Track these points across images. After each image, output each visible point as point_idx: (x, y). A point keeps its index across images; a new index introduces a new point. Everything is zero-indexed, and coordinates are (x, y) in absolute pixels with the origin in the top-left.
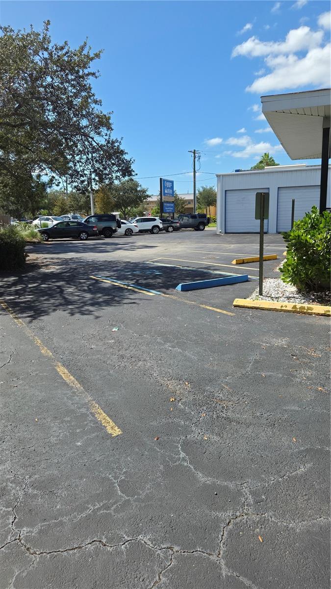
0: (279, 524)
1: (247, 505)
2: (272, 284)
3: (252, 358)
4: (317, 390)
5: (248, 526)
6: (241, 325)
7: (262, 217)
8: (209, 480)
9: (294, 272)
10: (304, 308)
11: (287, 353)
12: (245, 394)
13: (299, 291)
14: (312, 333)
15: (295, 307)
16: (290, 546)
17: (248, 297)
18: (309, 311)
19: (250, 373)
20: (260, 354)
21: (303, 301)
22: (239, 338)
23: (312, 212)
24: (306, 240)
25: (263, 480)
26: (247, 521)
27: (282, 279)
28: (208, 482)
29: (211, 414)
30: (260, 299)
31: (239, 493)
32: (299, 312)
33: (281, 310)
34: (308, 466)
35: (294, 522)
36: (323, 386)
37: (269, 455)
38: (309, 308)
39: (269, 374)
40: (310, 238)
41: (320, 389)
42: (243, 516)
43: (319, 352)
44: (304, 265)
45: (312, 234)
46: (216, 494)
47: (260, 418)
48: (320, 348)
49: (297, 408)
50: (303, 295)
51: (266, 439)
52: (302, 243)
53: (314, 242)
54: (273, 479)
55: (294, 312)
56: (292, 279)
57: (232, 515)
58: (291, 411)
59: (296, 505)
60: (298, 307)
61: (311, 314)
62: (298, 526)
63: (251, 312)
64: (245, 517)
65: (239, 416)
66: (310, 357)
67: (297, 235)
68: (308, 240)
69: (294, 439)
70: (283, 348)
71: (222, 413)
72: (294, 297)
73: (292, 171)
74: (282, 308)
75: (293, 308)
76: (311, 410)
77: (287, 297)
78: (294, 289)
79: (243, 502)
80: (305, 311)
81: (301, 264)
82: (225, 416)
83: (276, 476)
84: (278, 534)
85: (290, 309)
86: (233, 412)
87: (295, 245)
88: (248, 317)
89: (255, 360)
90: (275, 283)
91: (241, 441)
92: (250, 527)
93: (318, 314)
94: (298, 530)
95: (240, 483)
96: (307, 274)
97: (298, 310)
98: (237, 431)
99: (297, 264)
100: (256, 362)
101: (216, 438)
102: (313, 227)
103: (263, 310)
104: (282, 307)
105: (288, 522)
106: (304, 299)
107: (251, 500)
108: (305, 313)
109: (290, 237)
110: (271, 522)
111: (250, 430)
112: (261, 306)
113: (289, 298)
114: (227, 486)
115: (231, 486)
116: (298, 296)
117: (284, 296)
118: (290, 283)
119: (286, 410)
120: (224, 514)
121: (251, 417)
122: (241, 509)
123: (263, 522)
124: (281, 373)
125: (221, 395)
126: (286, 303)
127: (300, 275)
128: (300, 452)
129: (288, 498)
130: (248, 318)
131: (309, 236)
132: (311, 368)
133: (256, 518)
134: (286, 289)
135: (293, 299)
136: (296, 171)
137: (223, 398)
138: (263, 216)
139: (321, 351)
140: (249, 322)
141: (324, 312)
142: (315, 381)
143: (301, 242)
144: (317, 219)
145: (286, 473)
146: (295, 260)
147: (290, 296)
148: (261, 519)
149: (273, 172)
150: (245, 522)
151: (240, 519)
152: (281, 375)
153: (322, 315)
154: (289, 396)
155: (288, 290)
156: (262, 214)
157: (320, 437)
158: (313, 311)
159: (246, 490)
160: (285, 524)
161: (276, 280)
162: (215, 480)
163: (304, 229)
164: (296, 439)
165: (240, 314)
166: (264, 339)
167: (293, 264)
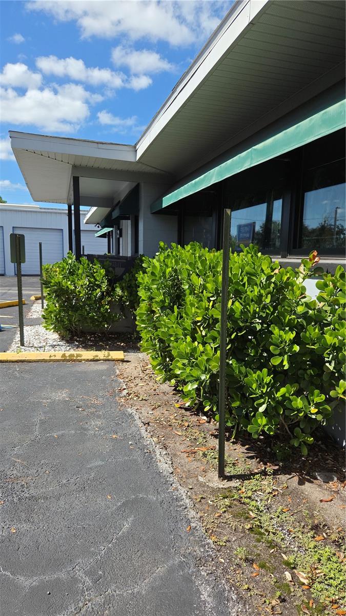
0: (125, 594)
1: (87, 590)
2: (29, 332)
3: (36, 420)
4: (112, 439)
5: (96, 613)
6: (10, 383)
7: (18, 260)
8: (34, 581)
9: (57, 319)
10: (73, 355)
11: (71, 406)
12: (42, 462)
13: (62, 338)
14: (88, 381)
15: (64, 355)
16: (143, 613)
17: (8, 350)
18: (78, 358)
19: (39, 437)
20: (44, 413)
21: (69, 348)
22: (13, 398)
23: (68, 257)
24: (67, 287)
25: (94, 554)
26: (93, 608)
27: (45, 327)
28: (34, 583)
29: (10, 498)
30: (23, 350)
31: (75, 580)
32: (68, 361)
33: (50, 361)
34: (130, 519)
35: (138, 585)
36: (117, 433)
37: (91, 523)
38: (78, 356)
39: (60, 433)
40: (70, 285)
41: (114, 436)
42: (86, 604)
43: (101, 399)
44: (66, 311)
45: (71, 279)
46: (50, 594)
47: (68, 485)
48: (100, 394)
49: (100, 463)
50: (68, 342)
51: (82, 506)
52: (64, 289)
53: (74, 288)
54: (103, 548)
55: (63, 361)
56: (55, 327)
57: (75, 609)
58: (96, 467)
59: (133, 565)
60: (67, 355)
61: (80, 361)
62: (142, 587)
63: (16, 366)
64: (89, 604)
65: (44, 490)
66: (94, 406)
67: (57, 282)
68: (69, 286)
69: (109, 497)
70: (66, 401)
71: (23, 493)
72: (58, 345)
73: (26, 211)
74: (51, 358)
75: (62, 357)
76: (113, 461)
77: (52, 346)
78: (56, 336)
79: (81, 588)
80: (75, 358)
81: (64, 310)
82: (27, 495)
83: (105, 544)
84: (128, 606)
85: (60, 358)
86: (36, 487)
87: (55, 292)
88: (16, 372)
89: (40, 420)
90: (33, 331)
91: (56, 519)
92: (98, 613)
93: (88, 360)
94: (144, 592)
95: (71, 569)
96: (70, 321)
97: (68, 358)
98: (48, 509)
99: (60, 311)
100: (43, 422)
101: (25, 526)
102: (72, 273)
103: (30, 362)
104: (50, 356)
105: (132, 588)
106: (69, 346)
107: (88, 581)
108: (74, 361)
109: (51, 284)
110: (117, 596)
111: (62, 502)
112: (26, 359)
113: (53, 346)
114: (58, 579)
115: (63, 575)
116: (62, 343)
117: (48, 345)
118: (53, 330)
119: (91, 468)
120: (66, 613)
121: (58, 487)
122: (82, 598)
123: (108, 601)
124: (72, 429)
125: (15, 472)
126: (52, 352)
127: (63, 321)
128: (119, 509)
129: (124, 561)
130: (16, 374)
131: (69, 283)
132: (99, 417)
133: (100, 600)
134: (47, 337)
135: (58, 347)
136: (31, 212)
137: (19, 475)
138: (20, 259)
139: (103, 397)
140: (19, 378)
141: (92, 358)
142: (107, 430)
143: (62, 288)
144: (75, 265)
145: (113, 535)
146: (56, 306)
147: (55, 343)
148: (106, 598)
149: (6, 210)
150: (91, 610)
151: (84, 609)
152: (73, 432)
153: (91, 361)
154: (88, 452)
155: (50, 337)
156: (18, 258)
157: (131, 486)
158: (82, 358)
159: (80, 574)
160: (130, 592)
161: (32, 327)
162: (42, 577)
163: (63, 275)
164: (110, 496)
165: (5, 370)
166: (42, 394)
167: (55, 311)
